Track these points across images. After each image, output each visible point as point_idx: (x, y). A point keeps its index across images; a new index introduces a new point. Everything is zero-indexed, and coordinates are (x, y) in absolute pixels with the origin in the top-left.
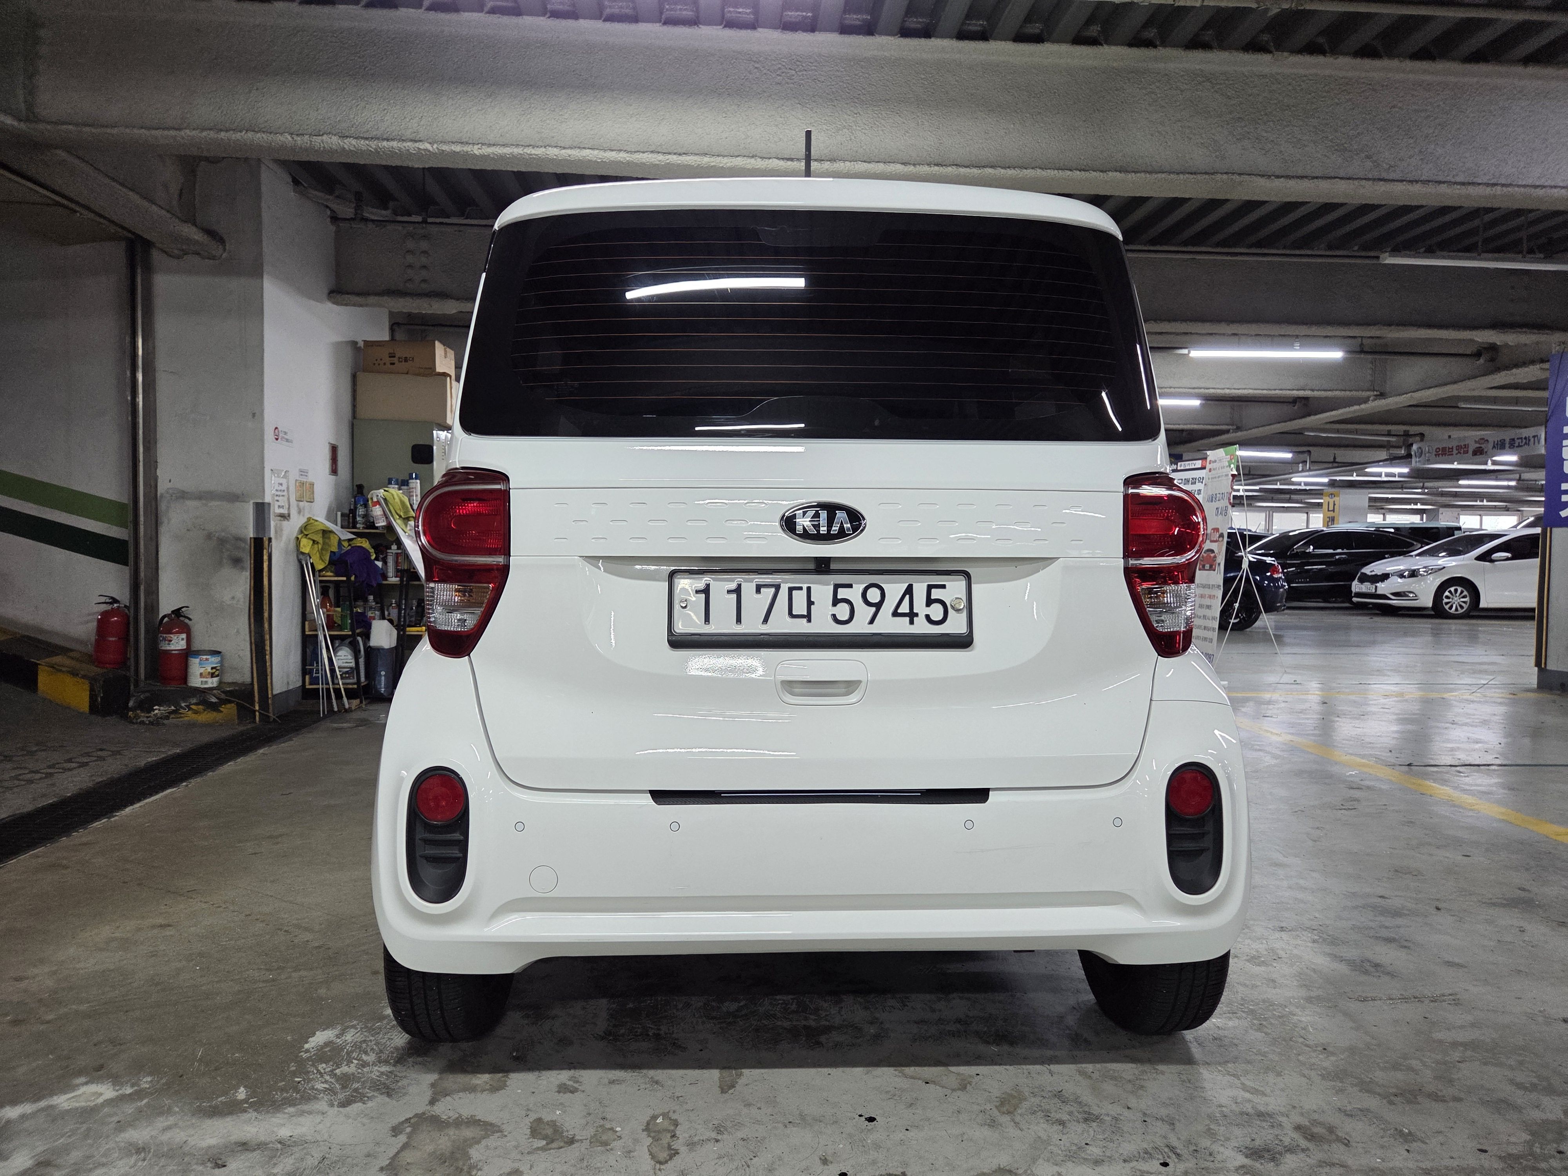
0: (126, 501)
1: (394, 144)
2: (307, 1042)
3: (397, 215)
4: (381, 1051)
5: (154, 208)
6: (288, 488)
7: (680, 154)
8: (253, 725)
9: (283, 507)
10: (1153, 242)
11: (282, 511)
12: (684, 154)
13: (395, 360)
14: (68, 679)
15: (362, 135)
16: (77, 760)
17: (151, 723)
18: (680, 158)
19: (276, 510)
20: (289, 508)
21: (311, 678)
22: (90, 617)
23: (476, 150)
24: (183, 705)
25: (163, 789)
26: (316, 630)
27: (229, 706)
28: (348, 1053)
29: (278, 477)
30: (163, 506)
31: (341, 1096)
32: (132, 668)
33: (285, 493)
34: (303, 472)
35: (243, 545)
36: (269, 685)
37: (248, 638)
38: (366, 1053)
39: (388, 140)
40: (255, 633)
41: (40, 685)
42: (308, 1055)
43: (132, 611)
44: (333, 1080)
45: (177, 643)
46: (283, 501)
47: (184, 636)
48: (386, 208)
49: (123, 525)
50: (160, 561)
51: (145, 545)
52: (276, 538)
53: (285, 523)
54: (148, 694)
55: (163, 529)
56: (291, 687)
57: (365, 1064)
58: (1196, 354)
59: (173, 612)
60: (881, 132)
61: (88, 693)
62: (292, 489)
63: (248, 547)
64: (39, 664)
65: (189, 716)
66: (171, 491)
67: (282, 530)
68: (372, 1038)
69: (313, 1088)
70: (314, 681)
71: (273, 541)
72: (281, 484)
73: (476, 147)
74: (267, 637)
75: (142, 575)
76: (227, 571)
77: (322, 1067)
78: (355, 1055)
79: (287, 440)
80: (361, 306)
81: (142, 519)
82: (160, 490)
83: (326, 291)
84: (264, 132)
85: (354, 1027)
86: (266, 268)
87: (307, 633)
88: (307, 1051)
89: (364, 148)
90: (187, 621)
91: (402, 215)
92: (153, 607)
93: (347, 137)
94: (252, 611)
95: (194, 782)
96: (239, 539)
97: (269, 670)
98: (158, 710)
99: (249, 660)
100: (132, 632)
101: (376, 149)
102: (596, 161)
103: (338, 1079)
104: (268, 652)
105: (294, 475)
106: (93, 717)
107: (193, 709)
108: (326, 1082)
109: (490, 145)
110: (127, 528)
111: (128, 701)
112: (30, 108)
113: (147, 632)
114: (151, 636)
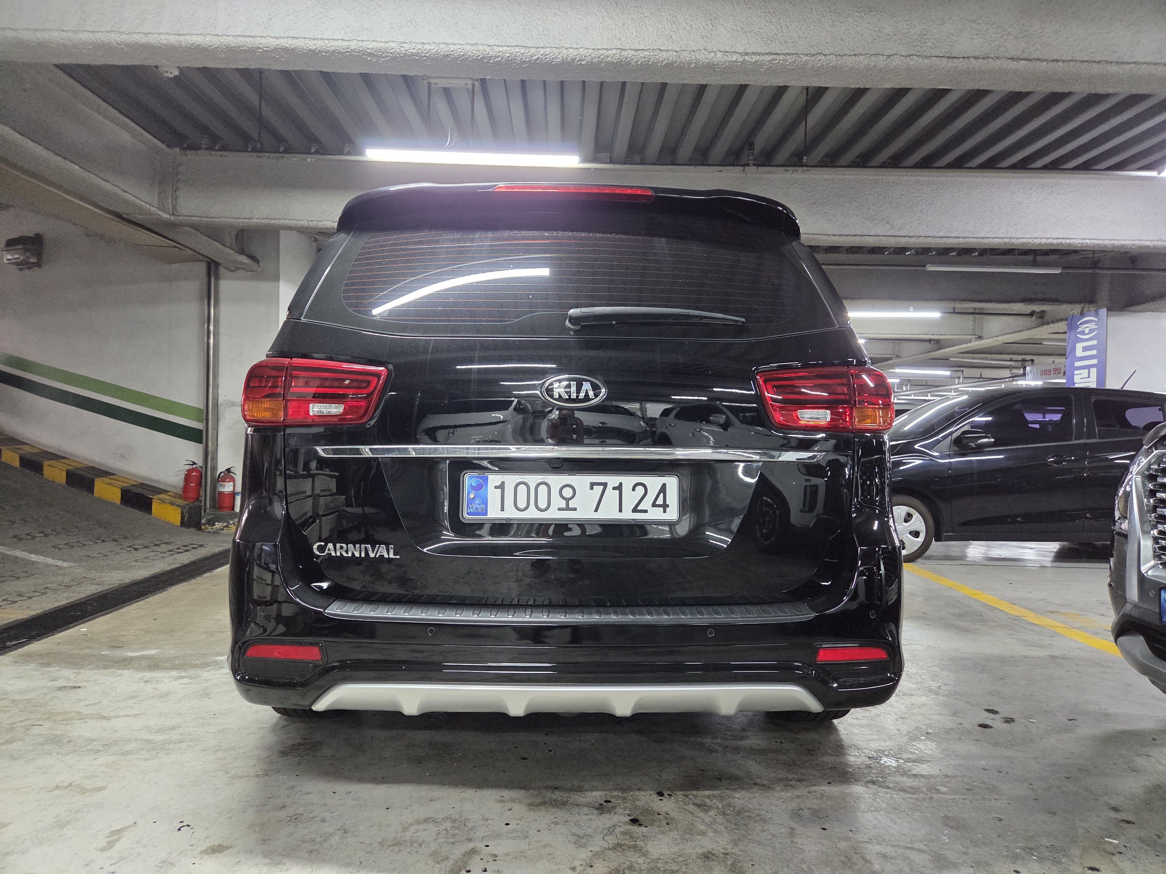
0: (202, 408)
14: (170, 508)
16: (183, 548)
17: (214, 532)
22: (180, 473)
24: (231, 522)
30: (221, 410)
32: (203, 501)
41: (154, 510)
43: (204, 469)
45: (230, 488)
47: (232, 483)
49: (199, 420)
50: (219, 441)
51: (212, 432)
54: (212, 516)
55: (221, 423)
59: (227, 470)
61: (180, 515)
64: (152, 499)
66: (224, 401)
81: (210, 417)
82: (220, 401)
86: (282, 276)
98: (218, 525)
100: (203, 482)
110: (202, 422)
111: (200, 520)
112: (174, 207)
113: (211, 482)
114: (213, 484)
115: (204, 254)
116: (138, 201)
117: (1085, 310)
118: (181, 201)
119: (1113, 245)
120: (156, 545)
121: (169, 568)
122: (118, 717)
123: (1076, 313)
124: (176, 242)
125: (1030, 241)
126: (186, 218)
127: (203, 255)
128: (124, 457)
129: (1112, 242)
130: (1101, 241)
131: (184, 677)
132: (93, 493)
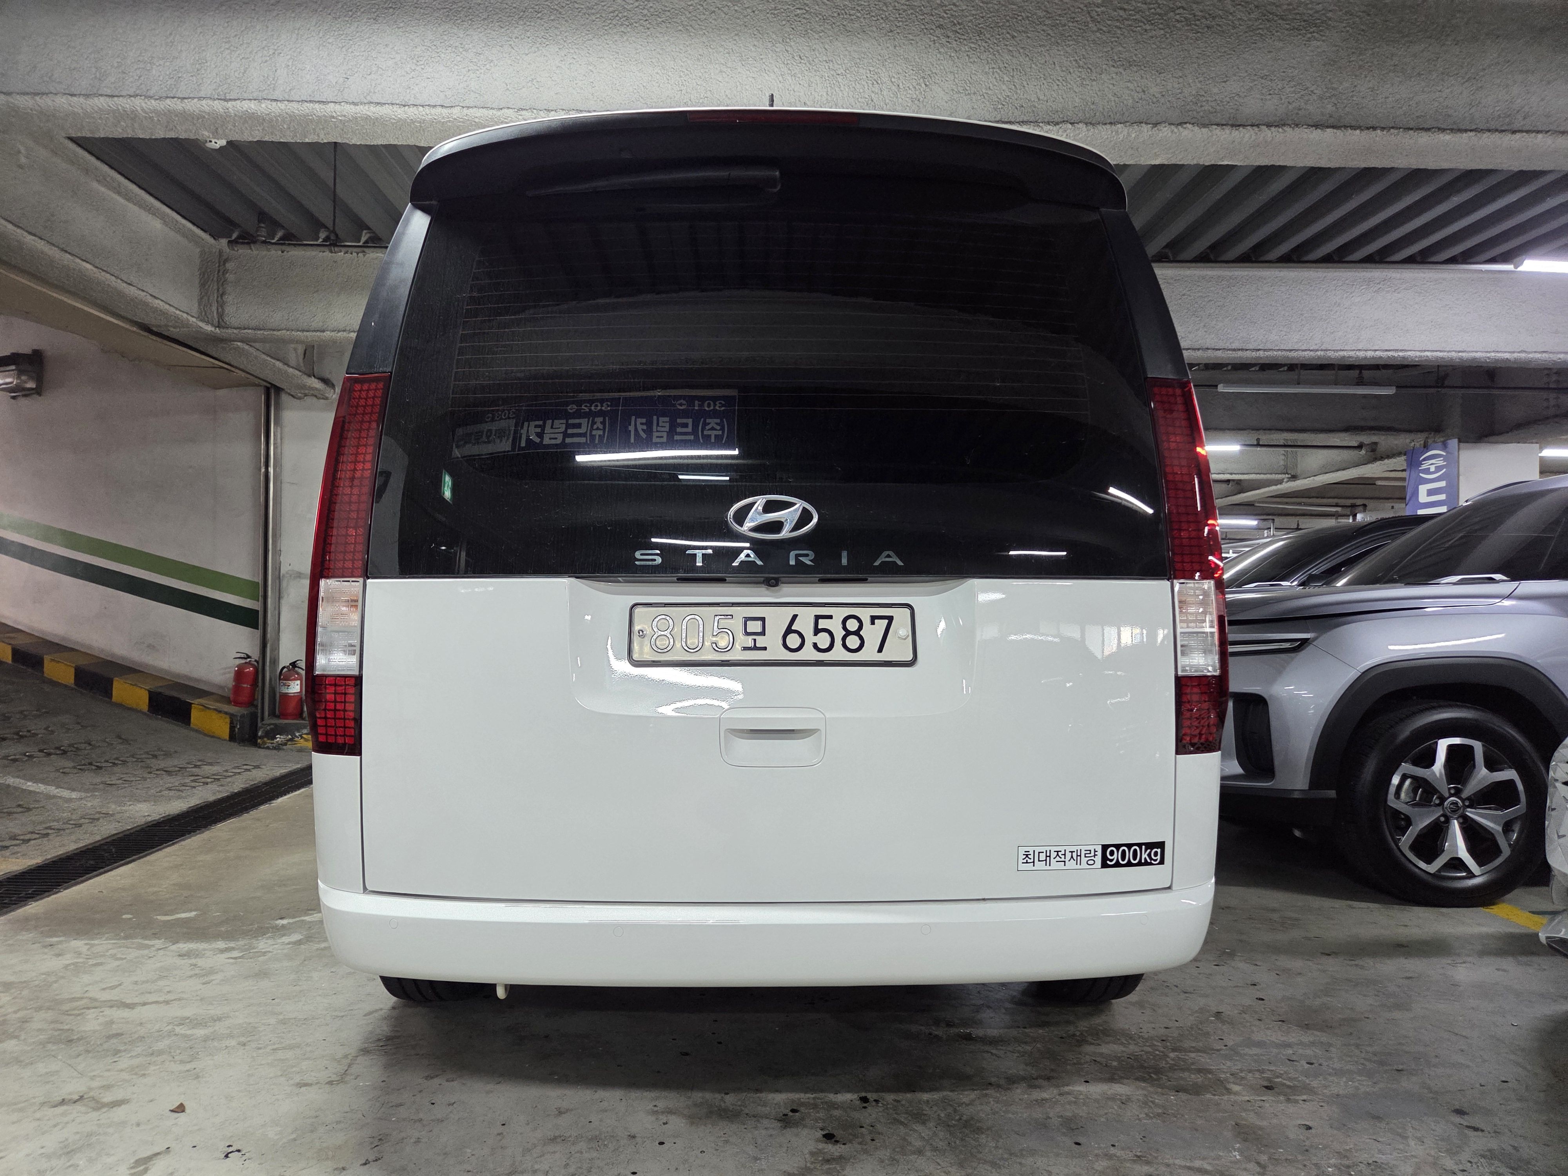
0: (256, 580)
14: (215, 715)
16: (232, 771)
17: (274, 748)
22: (228, 669)
24: (297, 734)
30: (284, 584)
32: (259, 707)
41: (193, 721)
43: (261, 663)
45: (294, 687)
47: (298, 682)
49: (255, 598)
50: (281, 626)
51: (271, 613)
54: (271, 726)
55: (283, 602)
59: (290, 664)
61: (228, 726)
64: (191, 704)
65: (301, 743)
66: (290, 572)
75: (269, 636)
81: (270, 594)
82: (283, 572)
92: (275, 661)
98: (279, 738)
100: (260, 681)
106: (232, 744)
107: (304, 738)
110: (258, 600)
111: (256, 731)
112: (221, 316)
113: (270, 679)
114: (273, 683)
115: (261, 376)
116: (172, 310)
117: (1430, 441)
118: (229, 310)
119: (1461, 359)
120: (196, 766)
121: (212, 798)
122: (144, 1004)
123: (1418, 445)
124: (223, 362)
125: (1352, 354)
126: (235, 331)
127: (259, 378)
128: (154, 647)
129: (1460, 354)
130: (1445, 354)
131: (233, 949)
132: (110, 696)
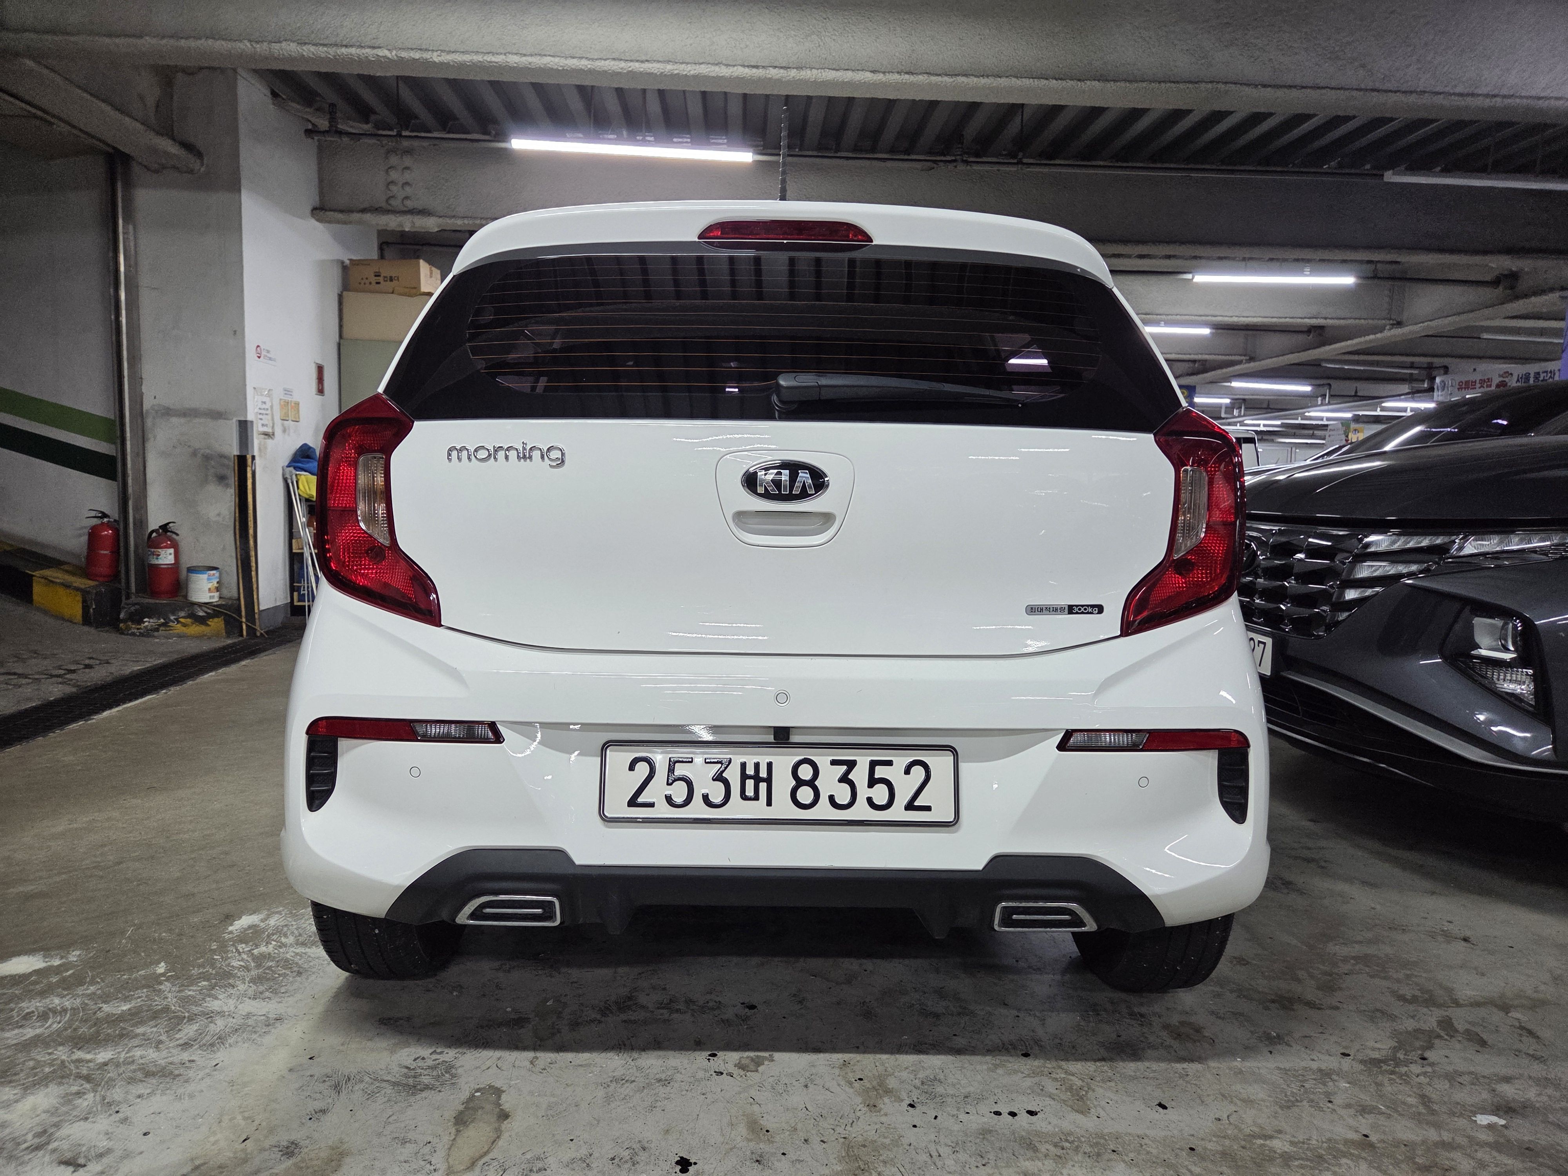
0: (112, 417)
1: (353, 51)
2: (231, 925)
3: (379, 129)
4: (300, 935)
5: (127, 119)
6: (272, 407)
7: (642, 62)
8: (241, 639)
9: (266, 425)
10: (1153, 159)
11: (265, 429)
12: (647, 61)
13: (381, 279)
14: (61, 591)
15: (321, 42)
16: (66, 667)
17: (142, 635)
18: (643, 65)
19: (258, 428)
20: (273, 427)
21: (299, 594)
22: (81, 532)
23: (436, 58)
24: (172, 618)
25: (143, 695)
26: (303, 549)
27: (216, 620)
28: (268, 936)
29: (262, 395)
30: (149, 422)
31: (254, 973)
32: (123, 581)
33: (269, 412)
34: (288, 392)
35: (226, 462)
36: (255, 600)
37: (234, 555)
38: (286, 936)
39: (346, 46)
40: (241, 549)
41: (35, 597)
42: (231, 936)
43: (121, 524)
44: (249, 959)
45: (166, 557)
46: (267, 420)
47: (172, 551)
48: (367, 123)
49: (110, 440)
50: (148, 476)
51: (132, 461)
52: (260, 456)
53: (269, 442)
54: (137, 607)
55: (149, 445)
56: (278, 604)
57: (282, 945)
58: (1200, 278)
59: (160, 527)
60: (852, 39)
61: (81, 605)
62: (277, 408)
63: (231, 464)
64: (33, 576)
65: (178, 628)
66: (156, 408)
67: (266, 448)
68: (294, 923)
69: (229, 965)
70: (301, 598)
71: (257, 458)
72: (265, 403)
73: (435, 54)
74: (253, 553)
75: (130, 490)
76: (213, 488)
77: (241, 947)
78: (275, 937)
79: (270, 359)
80: (345, 223)
81: (128, 435)
82: (146, 406)
83: (309, 208)
84: (223, 39)
85: (277, 913)
86: (244, 182)
87: (294, 551)
88: (231, 932)
89: (323, 55)
90: (174, 536)
91: (384, 129)
92: (141, 523)
93: (305, 44)
94: (237, 527)
95: (173, 690)
96: (222, 456)
97: (255, 586)
98: (148, 623)
99: (236, 577)
100: (122, 548)
101: (334, 56)
102: (557, 70)
103: (255, 958)
104: (254, 569)
105: (278, 394)
106: (86, 629)
107: (181, 623)
108: (242, 960)
109: (449, 52)
110: (115, 443)
111: (119, 611)
113: (136, 546)
114: (140, 551)
120: (20, 660)
127: (98, 141)
